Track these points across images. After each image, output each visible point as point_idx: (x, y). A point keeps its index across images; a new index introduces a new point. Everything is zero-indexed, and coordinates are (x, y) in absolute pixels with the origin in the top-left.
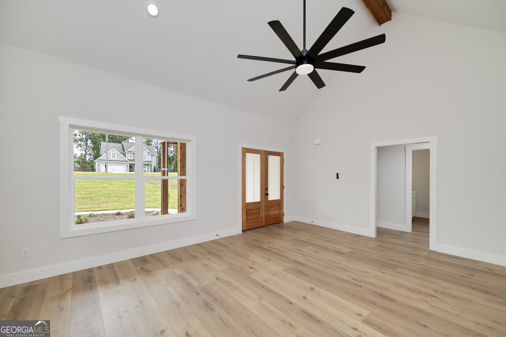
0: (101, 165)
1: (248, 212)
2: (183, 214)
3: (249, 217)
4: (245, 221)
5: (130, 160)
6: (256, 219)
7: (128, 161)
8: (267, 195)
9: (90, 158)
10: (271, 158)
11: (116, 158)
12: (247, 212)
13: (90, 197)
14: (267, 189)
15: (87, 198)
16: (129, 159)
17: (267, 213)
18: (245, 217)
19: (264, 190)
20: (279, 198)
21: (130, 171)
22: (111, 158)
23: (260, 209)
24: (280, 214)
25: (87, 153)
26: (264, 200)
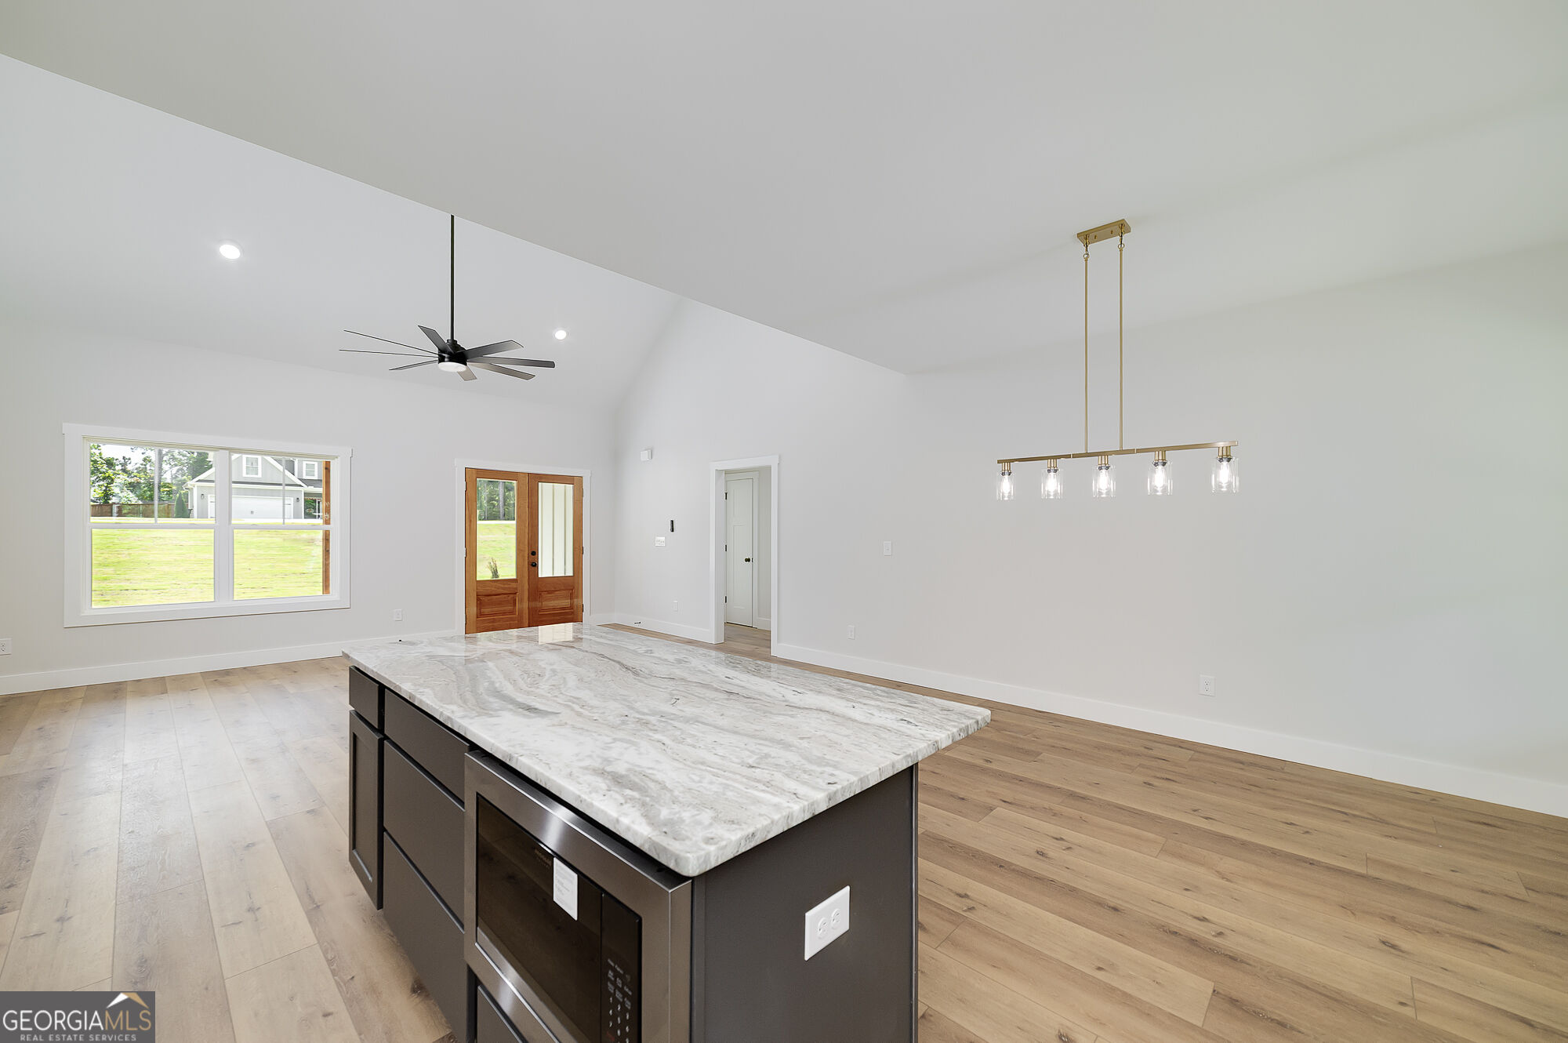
0: (209, 496)
1: (481, 598)
2: (327, 597)
3: (486, 610)
4: (475, 616)
5: (308, 482)
6: (504, 613)
7: (300, 486)
8: (535, 565)
9: (178, 471)
10: (545, 489)
11: (260, 475)
12: (478, 599)
13: (158, 587)
14: (534, 553)
15: (147, 590)
16: (305, 477)
17: (533, 604)
18: (474, 610)
19: (526, 556)
20: (570, 573)
21: (308, 515)
22: (244, 475)
23: (516, 593)
24: (571, 607)
25: (165, 459)
26: (526, 575)
